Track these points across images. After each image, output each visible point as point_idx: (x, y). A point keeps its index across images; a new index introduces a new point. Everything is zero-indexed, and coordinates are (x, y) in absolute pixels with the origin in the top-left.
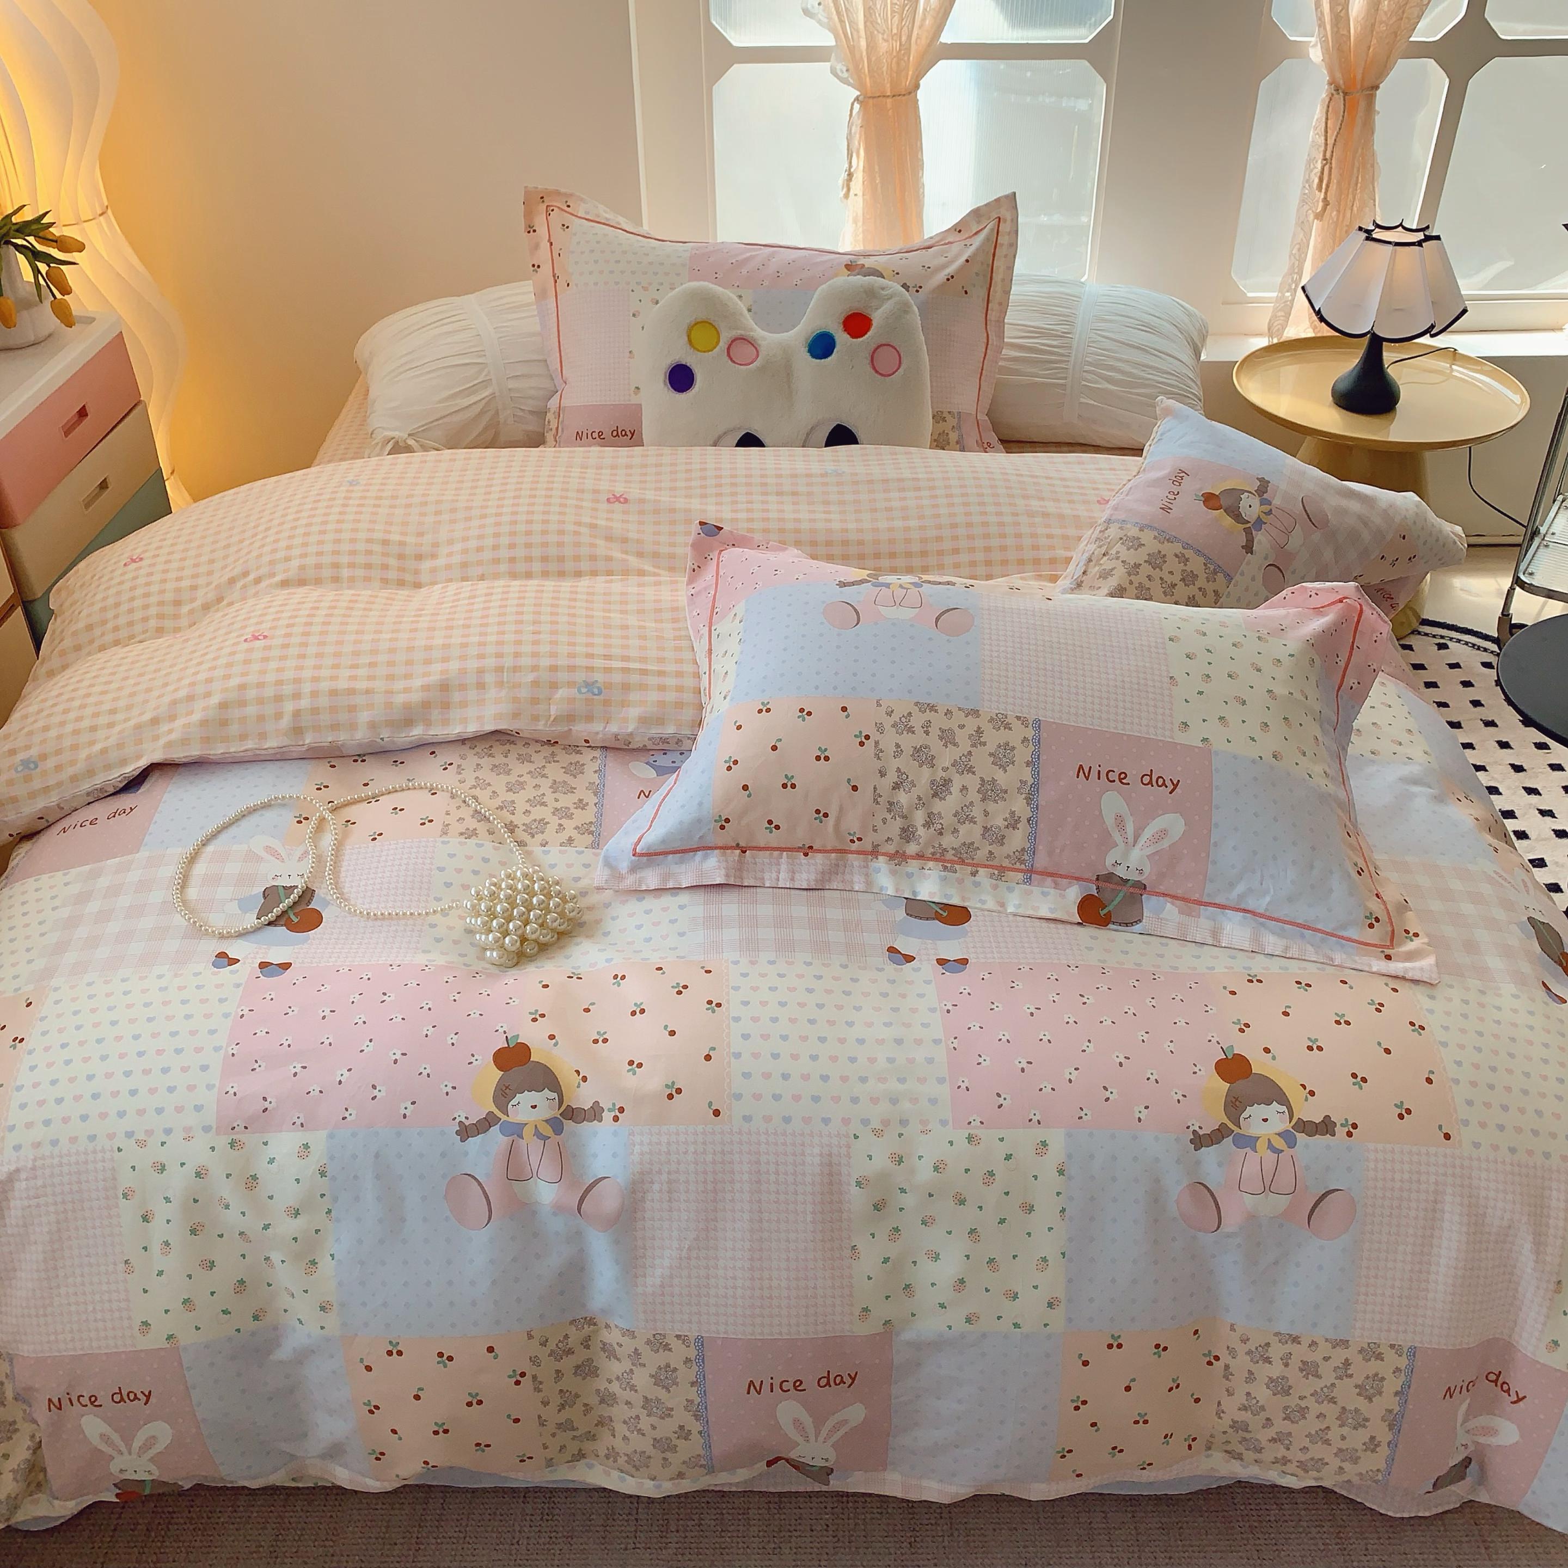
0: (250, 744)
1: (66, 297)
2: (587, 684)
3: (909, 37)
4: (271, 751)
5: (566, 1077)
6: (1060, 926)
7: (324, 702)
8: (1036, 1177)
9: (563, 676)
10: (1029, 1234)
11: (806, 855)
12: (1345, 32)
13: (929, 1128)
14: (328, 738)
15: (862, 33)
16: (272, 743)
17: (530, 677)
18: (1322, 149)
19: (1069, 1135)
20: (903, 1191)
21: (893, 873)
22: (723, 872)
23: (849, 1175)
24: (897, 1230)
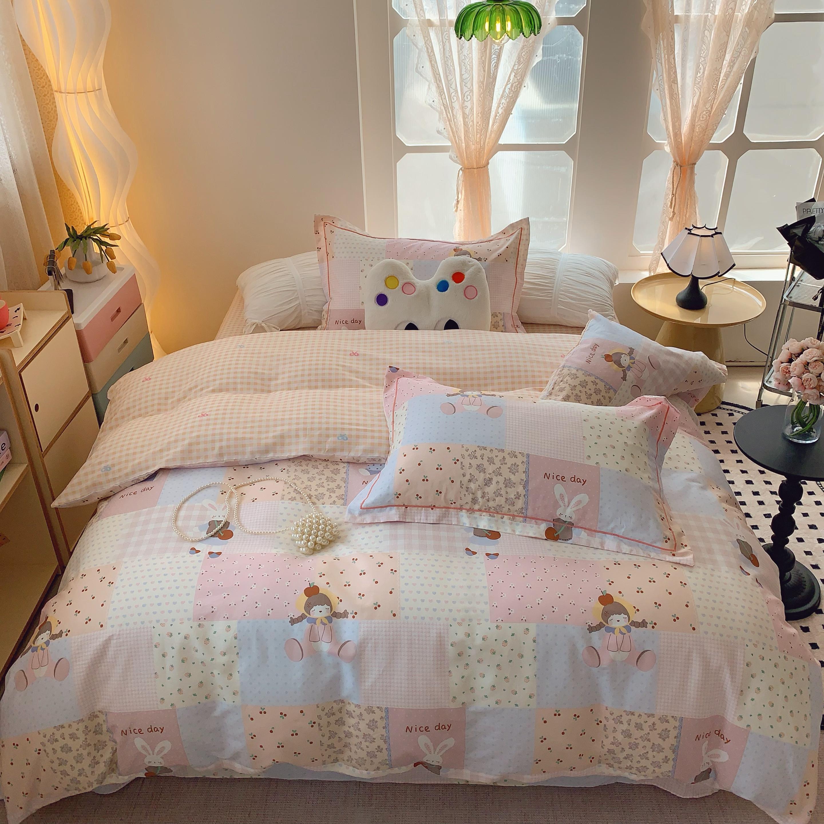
0: (201, 461)
1: (113, 260)
2: (341, 435)
3: (484, 143)
4: (210, 464)
5: (334, 600)
6: (538, 540)
7: (232, 443)
8: (524, 643)
9: (331, 432)
11: (432, 509)
12: (679, 140)
13: (480, 622)
14: (234, 458)
15: (463, 141)
16: (210, 460)
17: (317, 433)
18: (672, 189)
19: (538, 626)
20: (470, 648)
21: (469, 517)
22: (398, 516)
23: (448, 641)
24: (467, 664)
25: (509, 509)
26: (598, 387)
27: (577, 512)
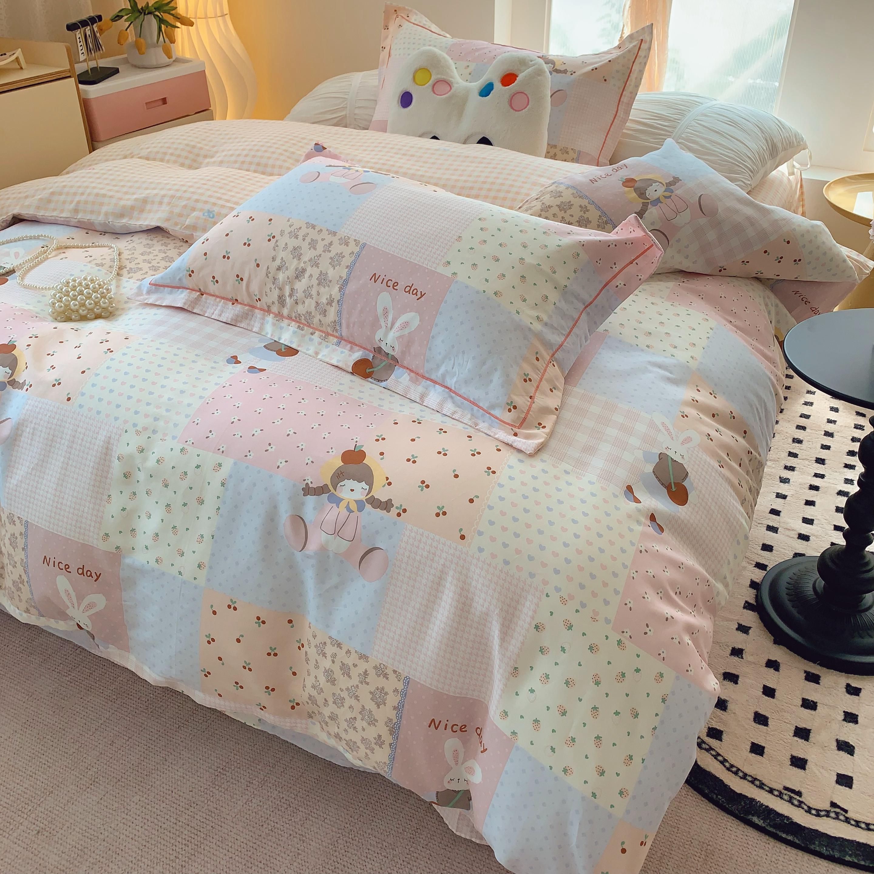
0: (55, 214)
1: (171, 44)
2: (209, 212)
5: (21, 365)
6: (339, 371)
7: (92, 199)
8: (209, 483)
9: (200, 205)
10: (198, 518)
11: (233, 304)
13: (165, 438)
14: (88, 217)
16: (63, 215)
17: (184, 203)
19: (235, 464)
20: (139, 470)
21: (274, 325)
22: (185, 302)
23: (116, 452)
24: (134, 493)
25: (320, 320)
27: (401, 340)
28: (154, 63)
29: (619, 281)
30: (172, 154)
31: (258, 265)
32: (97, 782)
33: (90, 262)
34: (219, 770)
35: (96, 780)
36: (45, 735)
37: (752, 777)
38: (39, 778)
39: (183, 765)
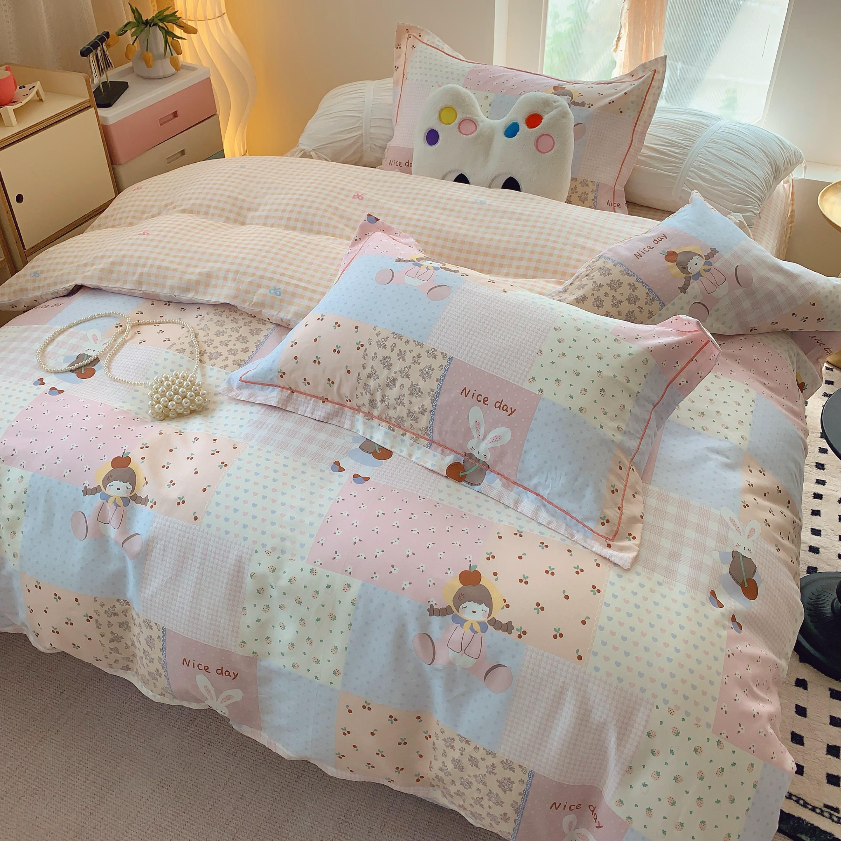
0: (118, 285)
1: (178, 55)
2: (275, 289)
4: (127, 291)
5: (140, 480)
6: (435, 475)
7: (154, 271)
8: (340, 602)
9: (265, 282)
10: (331, 631)
11: (323, 402)
13: (294, 558)
14: (152, 289)
16: (128, 286)
17: (249, 279)
19: (363, 585)
20: (272, 587)
21: (365, 423)
22: (277, 400)
23: (248, 570)
24: (268, 606)
25: (411, 425)
26: (635, 294)
27: (493, 451)
28: (161, 74)
29: (681, 379)
30: (216, 208)
31: (349, 372)
32: (238, 837)
33: (170, 348)
34: (342, 818)
35: (237, 835)
36: (181, 793)
37: (797, 797)
38: (185, 836)
39: (309, 815)
